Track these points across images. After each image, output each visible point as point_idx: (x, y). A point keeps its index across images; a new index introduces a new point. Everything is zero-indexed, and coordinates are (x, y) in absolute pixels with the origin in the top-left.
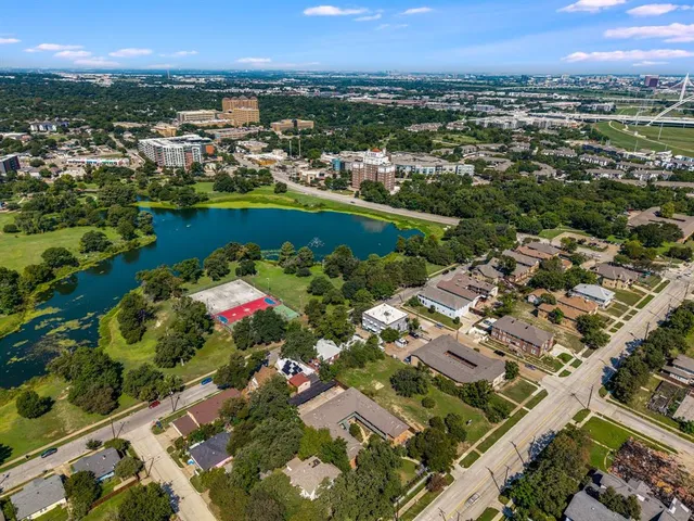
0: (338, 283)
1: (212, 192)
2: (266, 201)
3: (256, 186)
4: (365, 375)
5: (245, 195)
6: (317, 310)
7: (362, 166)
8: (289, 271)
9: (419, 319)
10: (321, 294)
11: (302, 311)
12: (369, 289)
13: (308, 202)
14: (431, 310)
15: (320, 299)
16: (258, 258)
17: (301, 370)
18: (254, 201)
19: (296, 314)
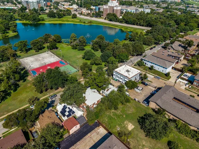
0: (98, 54)
1: (47, 18)
2: (68, 21)
3: (64, 16)
4: (118, 116)
5: (60, 19)
6: (87, 69)
7: (107, 7)
8: (74, 48)
9: (147, 74)
10: (89, 59)
11: (79, 68)
12: (115, 57)
13: (86, 21)
14: (151, 68)
15: (89, 62)
16: (60, 42)
17: (74, 112)
18: (63, 21)
19: (75, 70)
